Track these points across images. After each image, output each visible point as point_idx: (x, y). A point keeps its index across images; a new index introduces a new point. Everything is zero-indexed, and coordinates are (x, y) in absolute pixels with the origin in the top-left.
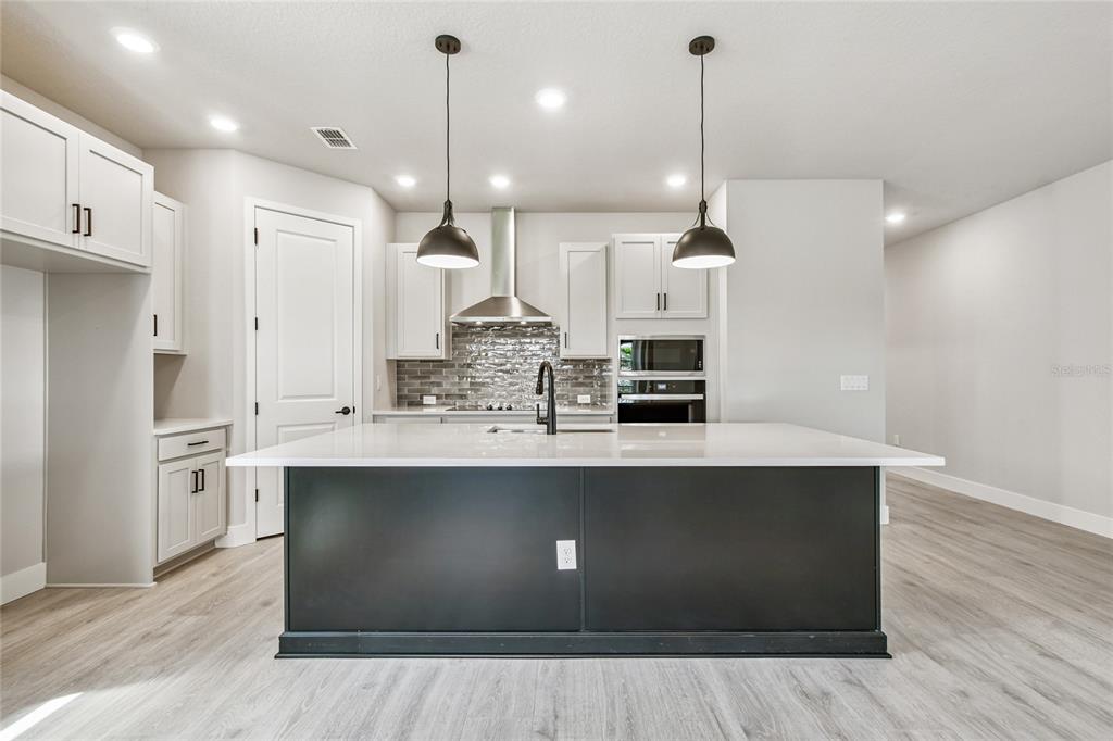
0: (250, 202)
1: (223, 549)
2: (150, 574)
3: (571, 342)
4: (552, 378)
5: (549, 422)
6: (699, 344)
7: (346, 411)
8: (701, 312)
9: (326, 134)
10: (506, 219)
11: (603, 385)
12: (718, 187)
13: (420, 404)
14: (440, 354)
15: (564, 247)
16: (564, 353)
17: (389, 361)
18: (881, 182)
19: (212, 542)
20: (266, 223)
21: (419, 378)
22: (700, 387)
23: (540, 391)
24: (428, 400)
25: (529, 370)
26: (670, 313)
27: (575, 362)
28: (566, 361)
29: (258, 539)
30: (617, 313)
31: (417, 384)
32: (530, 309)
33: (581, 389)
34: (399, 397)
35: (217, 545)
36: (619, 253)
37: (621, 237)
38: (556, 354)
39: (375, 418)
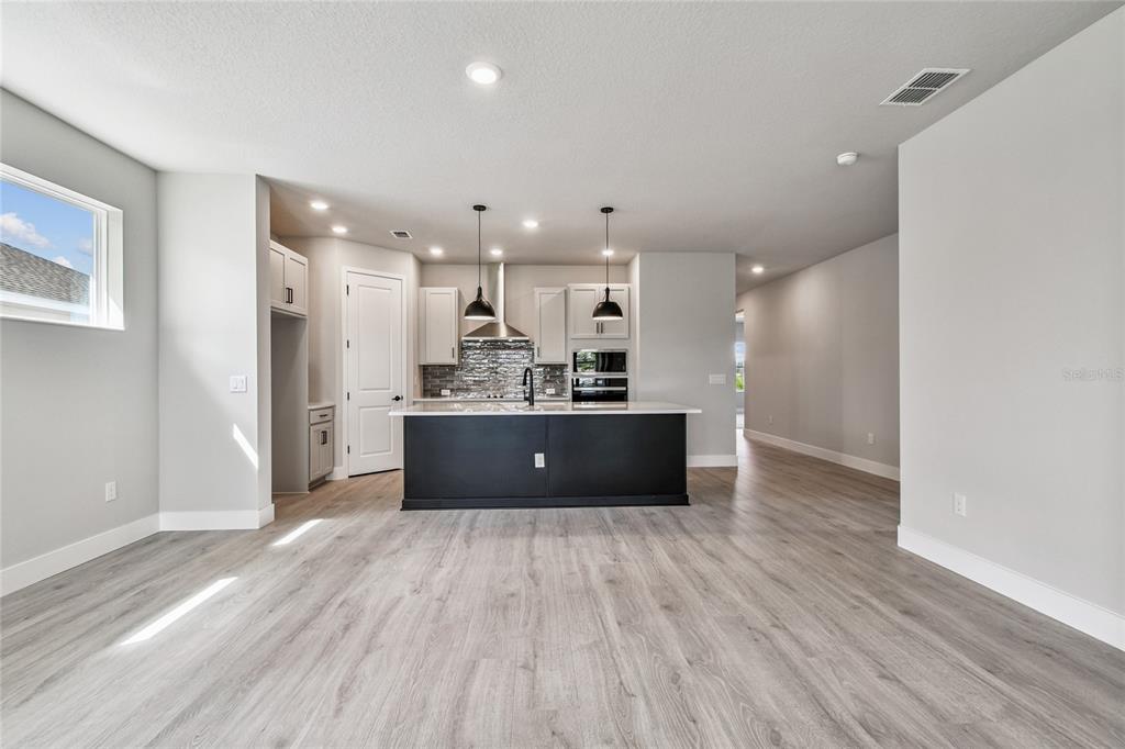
0: (345, 269)
1: (329, 481)
2: (307, 488)
3: (543, 353)
4: (531, 376)
5: (530, 400)
6: (624, 354)
7: (397, 399)
8: (624, 334)
9: (399, 234)
10: (498, 269)
11: (563, 382)
12: (633, 258)
13: (439, 395)
14: (455, 361)
15: (538, 290)
16: (537, 361)
17: (420, 366)
18: (734, 256)
19: (324, 477)
20: (354, 281)
21: (438, 377)
22: (624, 382)
23: (525, 384)
24: (444, 392)
25: (515, 372)
26: (605, 335)
27: (545, 366)
28: (539, 366)
29: (350, 477)
30: (571, 335)
31: (438, 381)
32: (513, 331)
33: (548, 385)
34: (425, 391)
35: (327, 479)
36: (573, 295)
37: (573, 286)
38: (532, 361)
39: (414, 403)
